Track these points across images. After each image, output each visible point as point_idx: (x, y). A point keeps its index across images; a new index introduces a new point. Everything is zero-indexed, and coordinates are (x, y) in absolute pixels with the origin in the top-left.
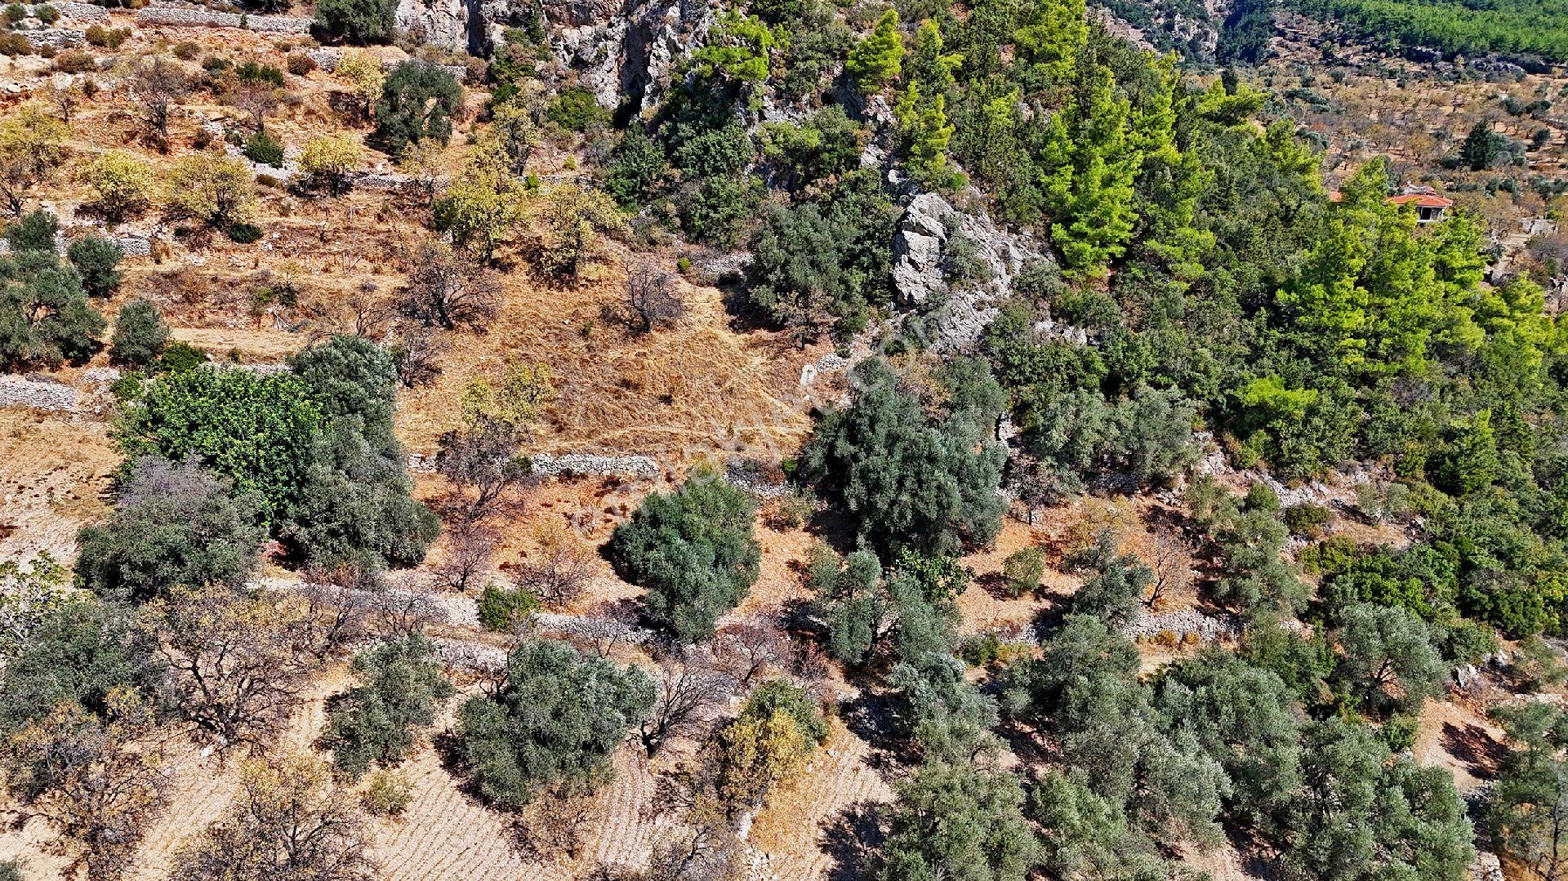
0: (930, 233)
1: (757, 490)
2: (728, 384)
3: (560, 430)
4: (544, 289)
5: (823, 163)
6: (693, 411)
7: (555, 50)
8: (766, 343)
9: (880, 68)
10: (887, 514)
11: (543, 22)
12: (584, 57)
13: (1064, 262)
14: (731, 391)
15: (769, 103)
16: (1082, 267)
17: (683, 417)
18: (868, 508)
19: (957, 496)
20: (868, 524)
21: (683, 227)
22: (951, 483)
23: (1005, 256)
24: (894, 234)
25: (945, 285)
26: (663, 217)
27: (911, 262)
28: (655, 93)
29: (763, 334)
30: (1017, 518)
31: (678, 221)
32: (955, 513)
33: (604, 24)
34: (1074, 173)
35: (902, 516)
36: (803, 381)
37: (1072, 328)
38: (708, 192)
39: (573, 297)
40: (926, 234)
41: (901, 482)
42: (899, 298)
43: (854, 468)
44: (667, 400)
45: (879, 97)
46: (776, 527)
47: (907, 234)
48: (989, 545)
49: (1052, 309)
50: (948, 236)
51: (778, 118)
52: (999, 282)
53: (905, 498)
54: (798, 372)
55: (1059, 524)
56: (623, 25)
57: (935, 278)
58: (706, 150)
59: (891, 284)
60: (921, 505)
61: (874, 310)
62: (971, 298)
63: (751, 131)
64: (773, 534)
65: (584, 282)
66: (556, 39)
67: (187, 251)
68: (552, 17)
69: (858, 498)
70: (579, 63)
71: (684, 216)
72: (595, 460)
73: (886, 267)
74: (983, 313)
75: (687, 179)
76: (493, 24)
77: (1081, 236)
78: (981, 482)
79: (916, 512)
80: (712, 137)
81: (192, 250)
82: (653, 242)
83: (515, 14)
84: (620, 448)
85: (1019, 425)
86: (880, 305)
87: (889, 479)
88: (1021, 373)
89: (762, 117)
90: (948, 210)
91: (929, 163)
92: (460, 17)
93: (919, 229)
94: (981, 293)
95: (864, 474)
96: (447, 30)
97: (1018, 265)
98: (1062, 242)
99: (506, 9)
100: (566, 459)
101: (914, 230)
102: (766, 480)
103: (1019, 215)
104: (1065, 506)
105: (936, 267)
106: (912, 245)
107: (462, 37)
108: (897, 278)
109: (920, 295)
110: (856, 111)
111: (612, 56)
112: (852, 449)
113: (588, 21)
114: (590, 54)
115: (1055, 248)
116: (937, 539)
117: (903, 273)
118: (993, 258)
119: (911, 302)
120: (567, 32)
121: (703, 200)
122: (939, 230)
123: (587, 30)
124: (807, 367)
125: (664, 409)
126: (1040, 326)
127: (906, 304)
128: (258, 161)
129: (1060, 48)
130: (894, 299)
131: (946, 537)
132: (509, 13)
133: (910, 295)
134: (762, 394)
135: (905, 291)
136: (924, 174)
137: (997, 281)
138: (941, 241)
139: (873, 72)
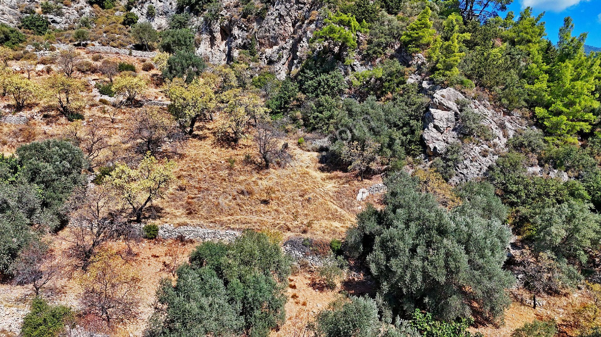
0: (448, 109)
1: (309, 260)
2: (306, 197)
3: (190, 213)
4: (218, 149)
5: (385, 88)
6: (281, 209)
7: (261, 59)
8: (340, 178)
9: (420, 38)
10: (402, 278)
11: (257, 46)
12: (273, 59)
13: (547, 132)
14: (308, 200)
15: (357, 63)
16: (560, 136)
17: (273, 213)
18: (387, 272)
19: (464, 264)
20: (385, 286)
21: (305, 125)
22: (459, 250)
23: (502, 127)
24: (425, 112)
25: (459, 141)
26: (294, 120)
27: (436, 127)
28: (299, 63)
29: (340, 174)
30: (522, 302)
31: (302, 122)
32: (462, 277)
33: (284, 43)
34: (548, 81)
35: (413, 278)
36: (359, 197)
37: (556, 171)
38: (319, 105)
39: (231, 152)
40: (445, 110)
41: (413, 250)
42: (427, 151)
43: (377, 239)
44: (265, 202)
45: (419, 54)
46: (318, 288)
47: (432, 110)
48: (497, 320)
49: (539, 159)
50: (461, 111)
51: (361, 70)
52: (499, 142)
53: (417, 262)
54: (356, 192)
55: (562, 311)
56: (291, 42)
57: (452, 137)
58: (319, 83)
59: (422, 142)
60: (430, 269)
61: (410, 159)
62: (478, 149)
63: (347, 78)
64: (314, 292)
65: (241, 146)
66: (262, 54)
67: (45, 125)
68: (261, 44)
69: (377, 264)
70: (271, 62)
71: (306, 119)
72: (201, 231)
73: (419, 132)
74: (487, 159)
75: (308, 98)
76: (235, 49)
77: (558, 113)
78: (488, 252)
79: (426, 275)
80: (323, 77)
81: (47, 124)
82: (287, 131)
83: (245, 43)
84: (222, 225)
85: (518, 234)
86: (414, 156)
87: (404, 247)
88: (519, 197)
89: (353, 70)
90: (461, 97)
91: (447, 72)
92: (224, 51)
93: (441, 106)
94: (486, 147)
95: (384, 245)
96: (218, 57)
97: (511, 133)
98: (543, 119)
99: (240, 42)
100: (182, 229)
101: (437, 108)
102: (316, 253)
103: (511, 102)
104: (565, 295)
105: (453, 130)
106: (436, 116)
107: (224, 60)
108: (426, 138)
109: (441, 147)
110: (406, 63)
111: (285, 57)
112: (378, 227)
113: (276, 44)
114: (275, 58)
115: (539, 123)
116: (447, 303)
117: (430, 134)
118: (494, 126)
119: (435, 153)
120: (267, 50)
121: (316, 108)
122: (455, 107)
123: (275, 48)
124: (361, 190)
125: (262, 207)
126: (530, 170)
127: (433, 154)
128: (104, 94)
129: (532, 36)
130: (424, 152)
131: (455, 301)
132: (242, 44)
133: (435, 148)
134: (329, 203)
135: (431, 146)
136: (444, 79)
137: (496, 140)
138: (456, 114)
139: (415, 40)
